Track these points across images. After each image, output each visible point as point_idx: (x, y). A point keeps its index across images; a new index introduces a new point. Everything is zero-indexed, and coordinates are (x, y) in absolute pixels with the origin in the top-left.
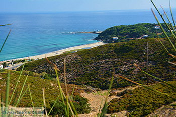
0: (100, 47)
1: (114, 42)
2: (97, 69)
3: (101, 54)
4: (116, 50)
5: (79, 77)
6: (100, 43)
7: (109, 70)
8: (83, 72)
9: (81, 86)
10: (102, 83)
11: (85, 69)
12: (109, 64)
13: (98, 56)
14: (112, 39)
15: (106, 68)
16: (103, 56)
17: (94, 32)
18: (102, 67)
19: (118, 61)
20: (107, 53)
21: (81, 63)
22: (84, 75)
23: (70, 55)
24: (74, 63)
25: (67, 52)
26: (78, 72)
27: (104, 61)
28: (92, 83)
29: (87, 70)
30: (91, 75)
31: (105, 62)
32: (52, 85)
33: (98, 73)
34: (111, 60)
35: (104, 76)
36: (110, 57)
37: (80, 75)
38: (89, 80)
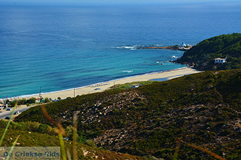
0: (187, 77)
1: (218, 69)
2: (180, 123)
3: (189, 94)
4: (220, 86)
5: (142, 140)
6: (187, 71)
7: (205, 128)
8: (150, 129)
9: (145, 157)
10: (189, 155)
11: (154, 122)
12: (204, 114)
13: (182, 97)
14: (213, 63)
15: (199, 122)
16: (192, 96)
17: (175, 48)
18: (190, 119)
19: (225, 109)
20: (202, 90)
21: (147, 109)
22: (152, 134)
23: (124, 94)
24: (132, 108)
25: (119, 85)
26: (138, 129)
27: (193, 107)
28: (167, 152)
29: (158, 125)
30: (166, 136)
31: (198, 111)
32: (85, 154)
33: (180, 131)
34: (209, 106)
35: (193, 140)
36: (208, 101)
37: (143, 134)
38: (163, 145)
